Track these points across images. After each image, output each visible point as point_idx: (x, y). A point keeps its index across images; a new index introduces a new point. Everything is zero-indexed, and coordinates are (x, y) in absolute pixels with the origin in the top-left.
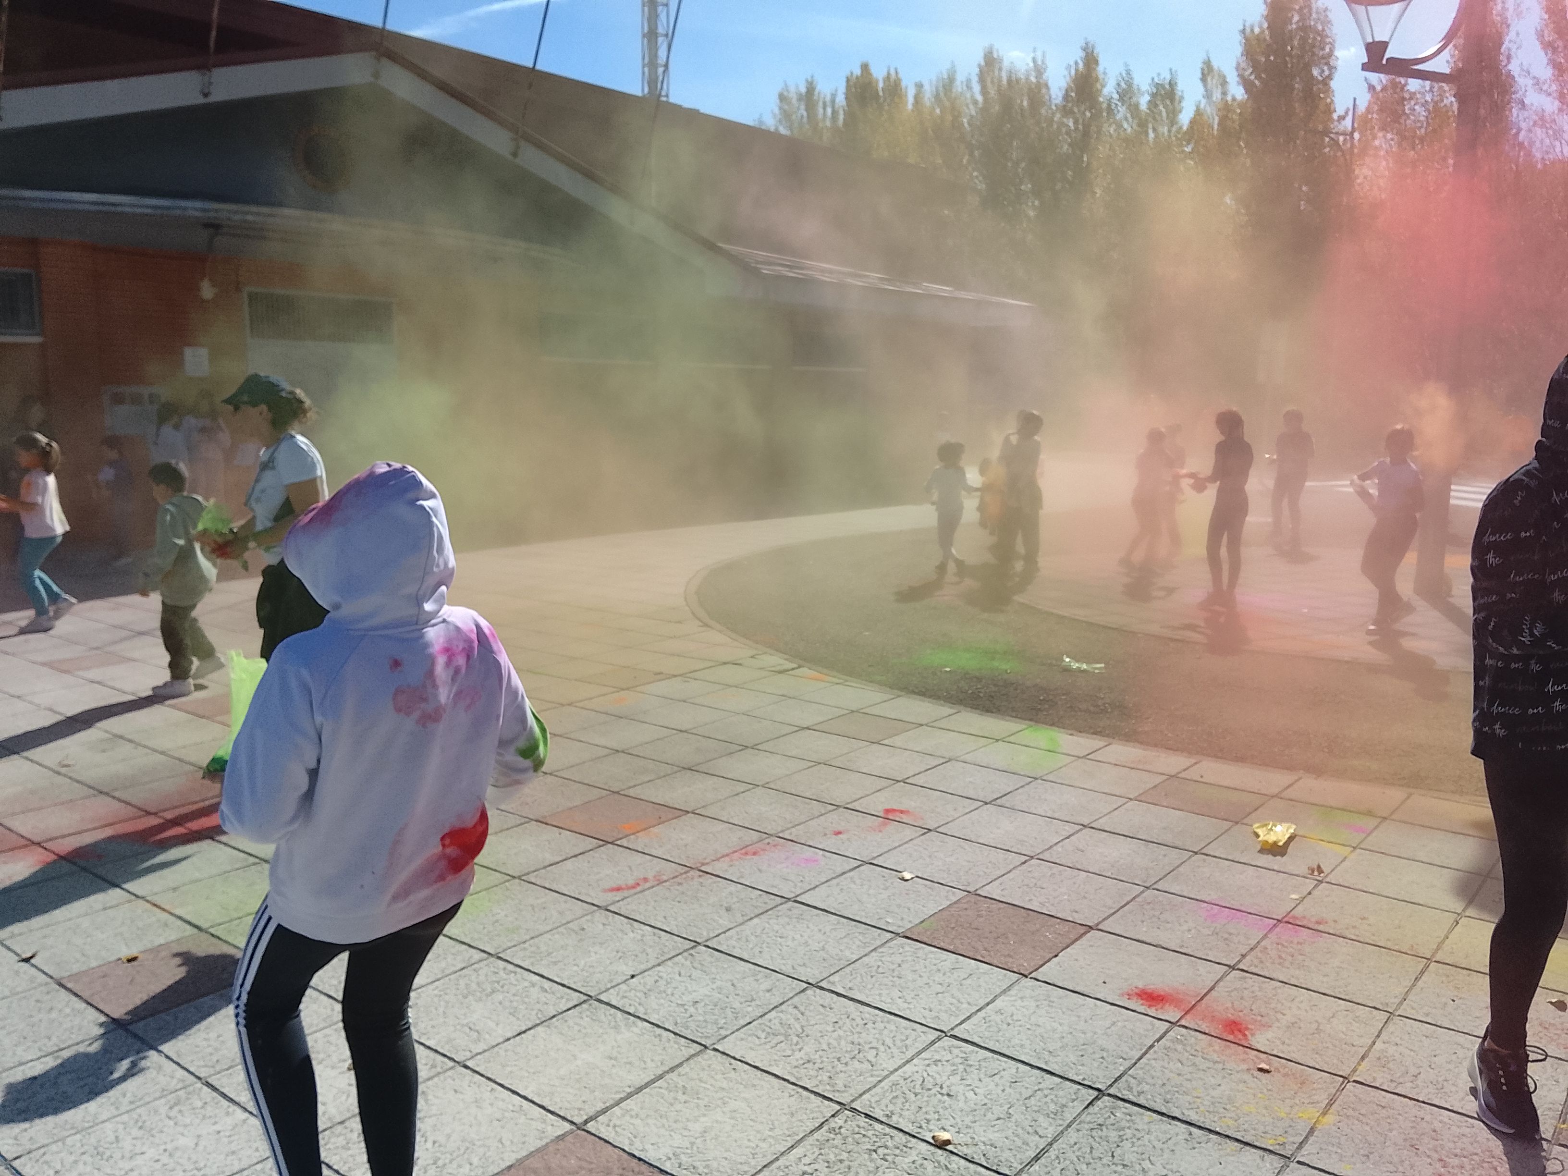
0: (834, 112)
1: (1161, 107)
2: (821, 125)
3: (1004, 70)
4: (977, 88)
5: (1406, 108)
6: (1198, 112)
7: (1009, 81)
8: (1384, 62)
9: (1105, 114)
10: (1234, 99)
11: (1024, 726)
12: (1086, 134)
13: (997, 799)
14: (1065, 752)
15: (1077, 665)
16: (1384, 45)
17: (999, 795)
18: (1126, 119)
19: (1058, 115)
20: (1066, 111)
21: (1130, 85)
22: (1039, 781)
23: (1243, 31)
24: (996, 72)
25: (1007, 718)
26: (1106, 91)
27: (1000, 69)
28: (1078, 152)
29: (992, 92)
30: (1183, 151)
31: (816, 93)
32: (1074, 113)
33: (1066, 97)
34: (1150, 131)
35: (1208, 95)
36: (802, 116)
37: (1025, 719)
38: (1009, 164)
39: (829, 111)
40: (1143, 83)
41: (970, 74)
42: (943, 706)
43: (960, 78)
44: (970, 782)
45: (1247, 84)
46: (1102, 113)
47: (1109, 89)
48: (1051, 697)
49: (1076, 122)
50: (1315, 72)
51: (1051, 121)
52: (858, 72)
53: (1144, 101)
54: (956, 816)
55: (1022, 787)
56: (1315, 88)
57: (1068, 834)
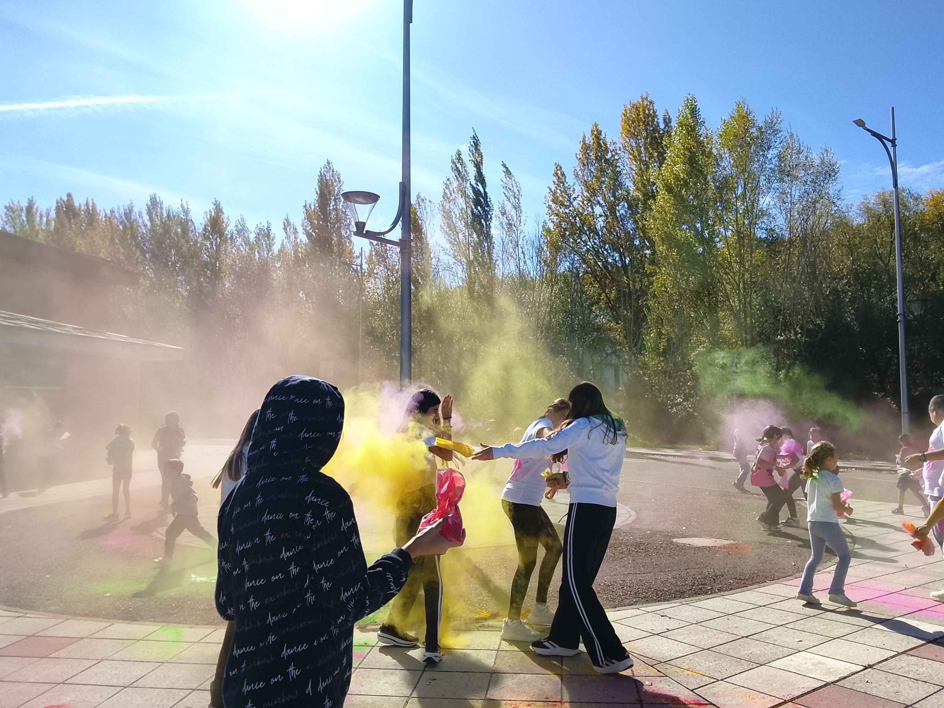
0: (48, 221)
1: (262, 241)
2: (37, 228)
3: (164, 209)
4: (146, 218)
5: (389, 254)
6: (283, 246)
7: (168, 216)
8: (364, 232)
9: (229, 241)
10: (301, 241)
11: (159, 627)
12: (218, 251)
13: (134, 682)
14: (185, 640)
15: (201, 579)
16: (364, 224)
17: (135, 680)
18: (242, 245)
19: (200, 239)
20: (206, 238)
21: (243, 226)
22: (166, 664)
23: (305, 206)
24: (159, 209)
25: (148, 623)
26: (229, 228)
27: (161, 208)
28: (213, 261)
29: (157, 221)
30: (275, 266)
31: (35, 207)
32: (210, 239)
33: (205, 229)
34: (256, 253)
35: (288, 237)
36: (23, 221)
37: (161, 622)
38: (170, 263)
39: (44, 219)
40: (252, 227)
41: (140, 208)
42: (102, 621)
43: (136, 210)
44: (115, 674)
45: (309, 235)
46: (227, 240)
47: (231, 228)
48: (180, 604)
49: (211, 244)
50: (343, 232)
51: (196, 241)
52: (65, 198)
53: (252, 237)
54: (101, 701)
55: (153, 670)
56: (343, 240)
57: (181, 698)
